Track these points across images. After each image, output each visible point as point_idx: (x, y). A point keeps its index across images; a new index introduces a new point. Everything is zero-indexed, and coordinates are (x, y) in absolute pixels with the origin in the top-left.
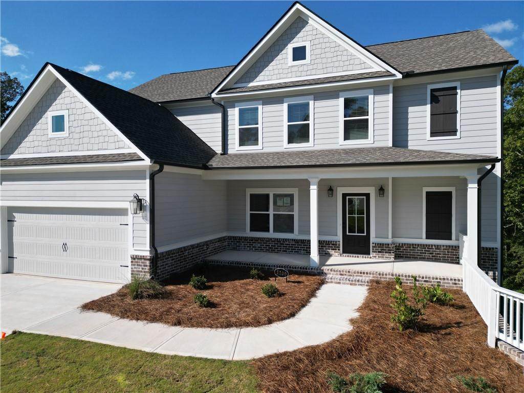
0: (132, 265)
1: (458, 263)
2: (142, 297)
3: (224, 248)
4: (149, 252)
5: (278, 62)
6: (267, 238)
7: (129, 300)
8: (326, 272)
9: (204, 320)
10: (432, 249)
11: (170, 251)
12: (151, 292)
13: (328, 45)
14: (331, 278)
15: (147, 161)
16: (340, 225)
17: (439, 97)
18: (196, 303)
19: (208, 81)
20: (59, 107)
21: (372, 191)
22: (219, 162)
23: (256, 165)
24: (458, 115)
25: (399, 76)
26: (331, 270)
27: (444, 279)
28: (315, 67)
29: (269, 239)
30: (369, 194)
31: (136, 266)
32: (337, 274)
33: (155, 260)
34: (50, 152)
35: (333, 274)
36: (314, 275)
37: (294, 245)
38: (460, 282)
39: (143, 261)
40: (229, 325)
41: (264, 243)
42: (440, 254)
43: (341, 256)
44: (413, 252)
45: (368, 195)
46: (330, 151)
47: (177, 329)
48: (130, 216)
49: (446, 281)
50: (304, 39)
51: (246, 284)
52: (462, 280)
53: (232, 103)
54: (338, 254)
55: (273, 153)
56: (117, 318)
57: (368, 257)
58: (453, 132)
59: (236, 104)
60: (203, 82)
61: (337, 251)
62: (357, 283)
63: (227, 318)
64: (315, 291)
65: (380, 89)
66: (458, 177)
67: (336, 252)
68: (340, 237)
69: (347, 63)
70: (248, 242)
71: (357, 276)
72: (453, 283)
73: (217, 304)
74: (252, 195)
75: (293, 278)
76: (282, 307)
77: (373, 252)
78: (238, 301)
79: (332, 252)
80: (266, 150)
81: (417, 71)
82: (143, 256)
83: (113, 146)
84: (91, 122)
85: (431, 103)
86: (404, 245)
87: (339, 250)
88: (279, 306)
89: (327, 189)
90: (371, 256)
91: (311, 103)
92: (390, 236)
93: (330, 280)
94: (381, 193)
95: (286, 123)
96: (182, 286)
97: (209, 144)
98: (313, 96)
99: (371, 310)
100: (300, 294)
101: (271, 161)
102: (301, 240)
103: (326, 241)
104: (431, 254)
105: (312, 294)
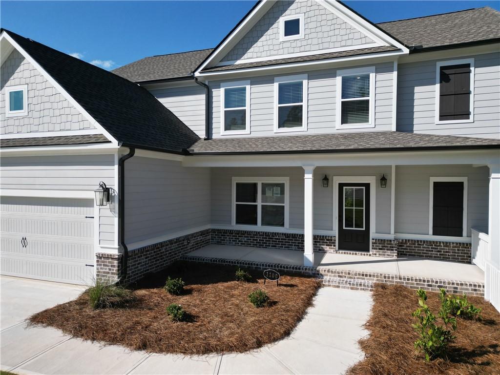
0: (97, 265)
1: (470, 263)
2: (104, 307)
3: (208, 243)
4: (117, 250)
5: (268, 38)
6: (254, 232)
7: (89, 311)
8: (323, 273)
9: (176, 341)
10: (440, 246)
11: (143, 248)
12: (117, 299)
13: (324, 17)
14: (329, 281)
15: (114, 144)
16: (336, 218)
17: (450, 76)
18: (169, 315)
19: (192, 62)
20: (17, 81)
21: (372, 181)
22: (202, 147)
23: (243, 151)
24: (471, 96)
25: (406, 51)
26: (328, 271)
27: (462, 284)
28: (309, 42)
29: (257, 232)
30: (369, 184)
31: (102, 267)
32: (334, 276)
33: (125, 260)
34: (8, 134)
35: (330, 276)
36: (309, 276)
37: (284, 239)
38: (481, 289)
39: (110, 260)
40: (207, 350)
41: (251, 237)
42: (449, 252)
43: (337, 253)
44: (418, 250)
45: (367, 186)
46: (326, 136)
47: (142, 354)
48: (96, 208)
49: (464, 287)
50: (298, 11)
51: (231, 288)
52: (484, 287)
53: (217, 82)
54: (334, 251)
55: (261, 138)
56: (69, 337)
57: (367, 255)
58: (466, 115)
59: (222, 84)
60: (187, 63)
61: (333, 247)
62: (359, 287)
63: (206, 338)
64: (312, 297)
65: (382, 67)
66: (470, 166)
67: (331, 248)
68: (335, 232)
69: (346, 37)
70: (234, 236)
71: (358, 278)
72: (472, 290)
73: (194, 317)
74: (238, 185)
75: (285, 280)
76: (274, 322)
77: (372, 249)
78: (220, 312)
79: (326, 248)
80: (253, 135)
81: (425, 46)
82: (111, 255)
83: (76, 126)
84: (52, 99)
85: (441, 82)
86: (407, 241)
87: (335, 246)
88: (270, 321)
89: (323, 179)
90: (371, 253)
91: (305, 82)
92: (392, 231)
93: (327, 283)
94: (383, 183)
95: (276, 105)
96: (155, 290)
97: (192, 128)
98: (307, 75)
99: (384, 328)
100: (295, 303)
101: (260, 146)
102: (292, 234)
103: (320, 236)
104: (438, 251)
105: (309, 303)
